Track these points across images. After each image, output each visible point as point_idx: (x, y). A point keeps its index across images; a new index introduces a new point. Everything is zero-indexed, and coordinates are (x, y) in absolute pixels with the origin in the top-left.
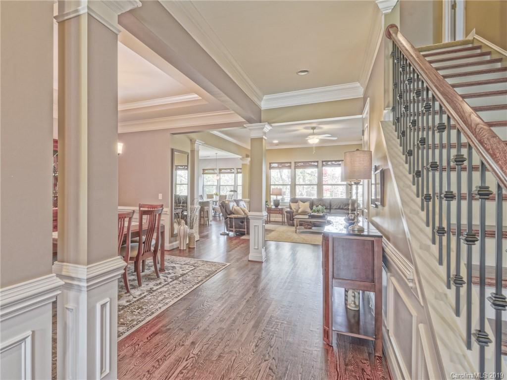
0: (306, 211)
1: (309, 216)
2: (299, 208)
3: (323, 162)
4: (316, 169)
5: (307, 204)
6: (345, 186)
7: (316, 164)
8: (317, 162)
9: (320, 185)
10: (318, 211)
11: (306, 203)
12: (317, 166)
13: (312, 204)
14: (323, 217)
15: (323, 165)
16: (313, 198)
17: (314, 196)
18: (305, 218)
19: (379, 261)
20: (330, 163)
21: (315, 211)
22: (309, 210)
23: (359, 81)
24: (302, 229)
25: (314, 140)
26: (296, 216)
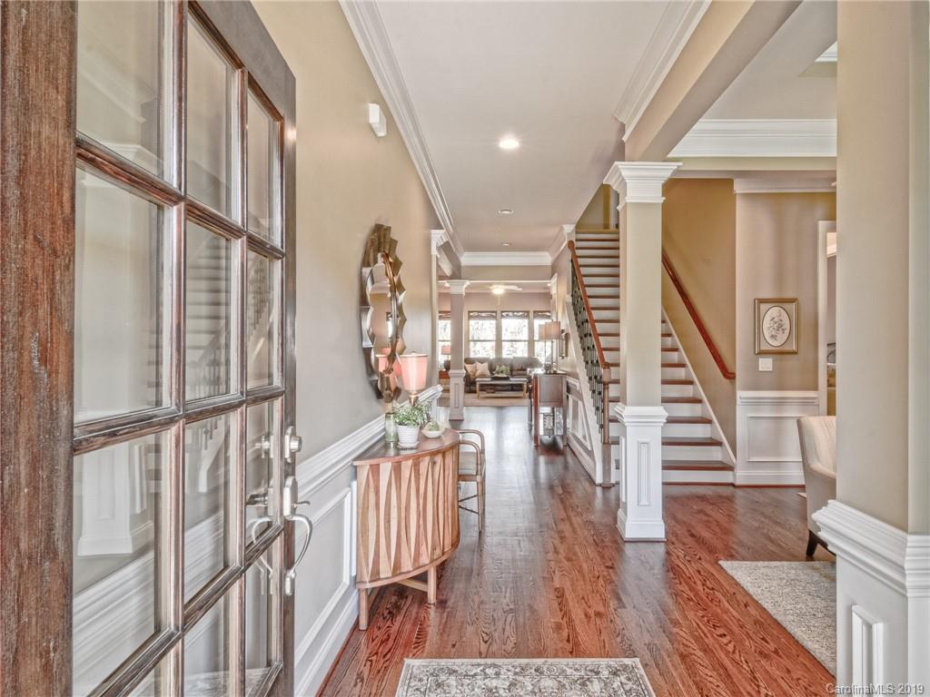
0: (484, 373)
1: (492, 378)
2: (477, 370)
3: (501, 312)
4: (495, 321)
6: (527, 342)
8: (496, 312)
9: (499, 342)
10: (502, 372)
11: (485, 364)
12: (495, 318)
13: (492, 369)
14: (507, 379)
15: (502, 316)
16: (491, 358)
17: (492, 355)
18: (488, 380)
19: (565, 389)
20: (511, 314)
21: (498, 373)
22: (488, 373)
23: (548, 251)
24: (484, 394)
25: (498, 290)
26: (477, 379)
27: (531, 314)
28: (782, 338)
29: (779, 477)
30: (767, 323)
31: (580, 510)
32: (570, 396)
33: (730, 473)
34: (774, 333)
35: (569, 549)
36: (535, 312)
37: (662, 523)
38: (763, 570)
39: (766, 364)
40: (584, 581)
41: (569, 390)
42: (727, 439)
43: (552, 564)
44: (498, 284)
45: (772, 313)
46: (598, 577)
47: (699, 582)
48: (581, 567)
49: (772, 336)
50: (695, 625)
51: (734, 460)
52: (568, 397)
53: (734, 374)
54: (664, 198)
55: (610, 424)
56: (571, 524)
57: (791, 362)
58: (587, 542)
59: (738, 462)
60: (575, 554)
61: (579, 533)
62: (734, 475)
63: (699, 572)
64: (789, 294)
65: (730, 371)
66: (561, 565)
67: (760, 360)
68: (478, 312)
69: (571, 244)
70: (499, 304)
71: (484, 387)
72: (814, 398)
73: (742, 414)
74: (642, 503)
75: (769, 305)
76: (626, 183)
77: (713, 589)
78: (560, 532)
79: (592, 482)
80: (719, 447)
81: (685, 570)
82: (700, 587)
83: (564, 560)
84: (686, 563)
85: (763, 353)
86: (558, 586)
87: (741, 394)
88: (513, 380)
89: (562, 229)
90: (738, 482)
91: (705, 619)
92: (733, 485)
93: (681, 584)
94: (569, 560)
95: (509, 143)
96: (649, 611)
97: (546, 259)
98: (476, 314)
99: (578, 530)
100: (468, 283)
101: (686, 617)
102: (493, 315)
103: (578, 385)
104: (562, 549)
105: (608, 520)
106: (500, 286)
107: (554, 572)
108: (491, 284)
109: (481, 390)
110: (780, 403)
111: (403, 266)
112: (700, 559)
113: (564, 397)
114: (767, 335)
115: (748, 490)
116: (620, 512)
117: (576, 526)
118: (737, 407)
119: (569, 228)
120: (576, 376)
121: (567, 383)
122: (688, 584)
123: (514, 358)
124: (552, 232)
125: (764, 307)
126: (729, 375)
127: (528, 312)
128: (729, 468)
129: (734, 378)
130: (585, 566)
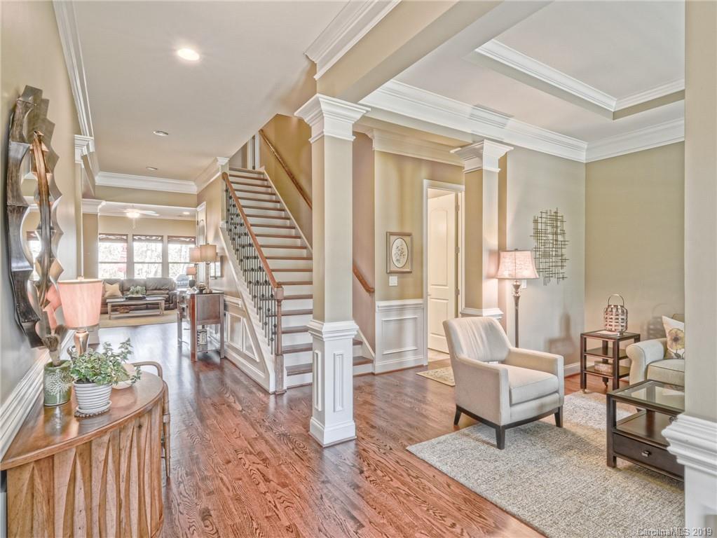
0: (115, 294)
1: (126, 298)
2: (106, 292)
3: (134, 235)
4: (126, 244)
5: (116, 286)
6: (161, 265)
7: (125, 237)
8: (127, 235)
9: (130, 264)
10: (137, 292)
11: (114, 285)
12: (126, 241)
13: (123, 290)
14: (143, 298)
15: (134, 240)
16: (122, 279)
17: (122, 276)
18: (121, 300)
19: (222, 307)
20: (143, 238)
21: (132, 293)
22: (119, 294)
23: (194, 181)
24: (117, 314)
25: (134, 213)
26: (108, 301)
27: (165, 239)
28: (404, 260)
29: (401, 363)
30: (394, 251)
31: (267, 424)
32: (227, 313)
33: (370, 365)
34: (398, 258)
35: (277, 472)
36: (169, 237)
37: (353, 423)
38: (439, 447)
39: (394, 280)
40: (310, 507)
41: (226, 307)
42: (367, 340)
43: (269, 497)
44: (133, 207)
45: (397, 243)
46: (322, 498)
47: (404, 474)
48: (299, 490)
49: (397, 260)
50: (428, 523)
51: (373, 355)
52: (225, 315)
53: (373, 289)
54: (355, 137)
55: (283, 335)
56: (267, 442)
57: (409, 279)
58: (291, 458)
59: (377, 356)
60: (286, 476)
61: (279, 450)
62: (374, 367)
63: (398, 462)
64: (407, 230)
65: (370, 286)
66: (279, 494)
67: (390, 277)
68: (106, 234)
69: (224, 176)
70: (134, 227)
71: (115, 308)
72: (421, 304)
73: (379, 318)
74: (337, 410)
75: (395, 237)
76: (323, 117)
77: (417, 478)
78: (260, 454)
79: (266, 392)
80: (360, 346)
81: (387, 464)
82: (408, 479)
83: (279, 488)
84: (384, 457)
85: (392, 273)
86: (288, 524)
87: (380, 304)
88: (150, 299)
89: (216, 160)
90: (377, 371)
91: (431, 512)
92: (373, 374)
93: (392, 480)
94: (284, 485)
95: (188, 54)
96: (385, 521)
97: (193, 188)
98: (104, 236)
99: (276, 447)
100: (104, 203)
101: (416, 517)
102: (122, 238)
103: (240, 302)
104: (270, 473)
105: (298, 429)
106: (136, 211)
107: (275, 506)
108: (125, 208)
109: (113, 311)
110: (402, 309)
111: (59, 160)
112: (391, 449)
113: (221, 314)
114: (394, 259)
115: (385, 375)
116: (314, 421)
117: (272, 442)
118: (376, 314)
119: (223, 161)
120: (237, 295)
121: (225, 301)
122: (397, 479)
123: (148, 278)
124: (205, 162)
125: (393, 238)
126: (370, 291)
127: (162, 237)
128: (370, 361)
129: (374, 292)
130: (302, 488)
